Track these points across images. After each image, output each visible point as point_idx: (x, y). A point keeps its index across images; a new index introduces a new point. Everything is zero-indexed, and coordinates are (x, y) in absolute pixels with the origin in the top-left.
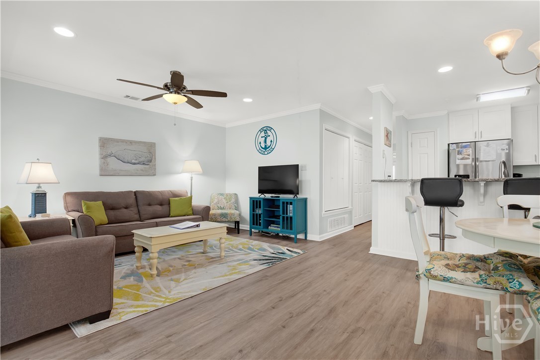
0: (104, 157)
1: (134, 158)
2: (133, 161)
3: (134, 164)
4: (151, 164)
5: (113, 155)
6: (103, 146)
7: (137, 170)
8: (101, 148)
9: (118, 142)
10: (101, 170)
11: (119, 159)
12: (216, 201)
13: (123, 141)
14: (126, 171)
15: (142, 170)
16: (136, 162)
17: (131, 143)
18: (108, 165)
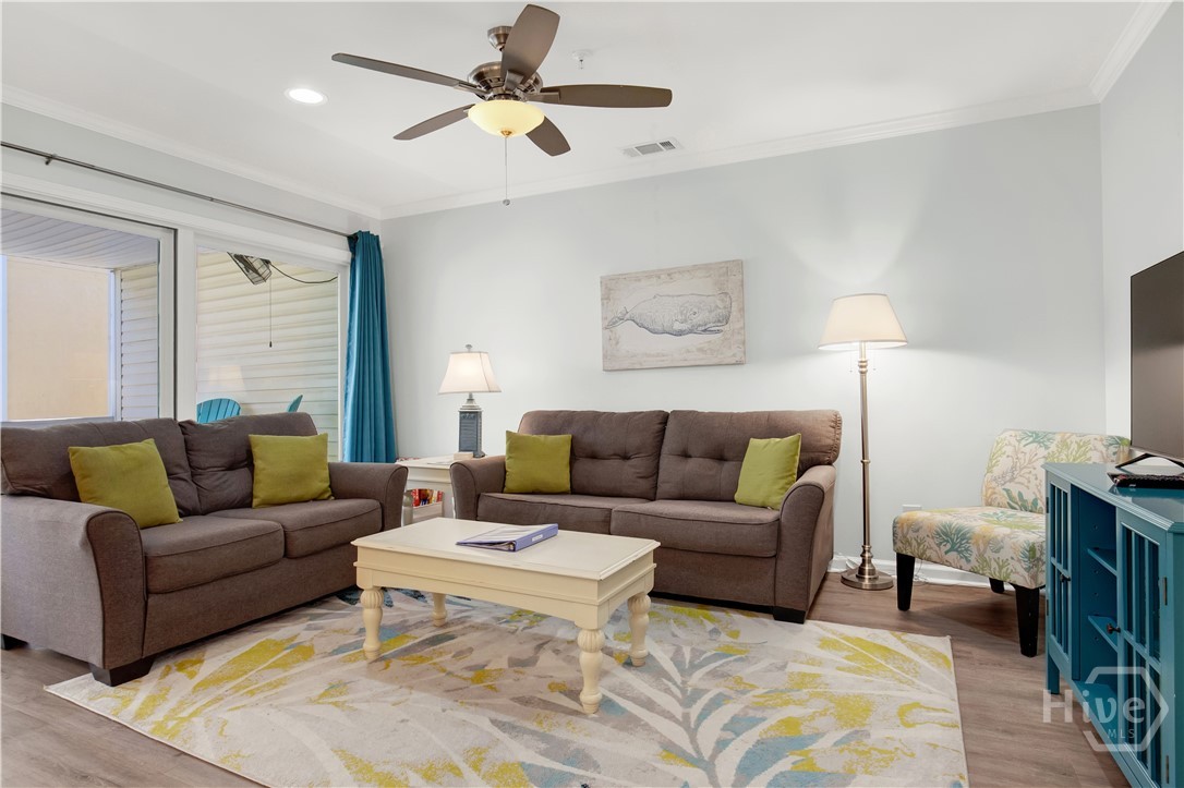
0: (610, 325)
1: (680, 317)
2: (677, 326)
3: (680, 333)
4: (726, 328)
5: (628, 316)
6: (608, 298)
7: (689, 351)
8: (603, 305)
9: (639, 280)
10: (605, 357)
11: (642, 326)
12: (1004, 464)
13: (649, 275)
14: (658, 355)
15: (701, 350)
16: (684, 327)
17: (669, 275)
18: (617, 343)
